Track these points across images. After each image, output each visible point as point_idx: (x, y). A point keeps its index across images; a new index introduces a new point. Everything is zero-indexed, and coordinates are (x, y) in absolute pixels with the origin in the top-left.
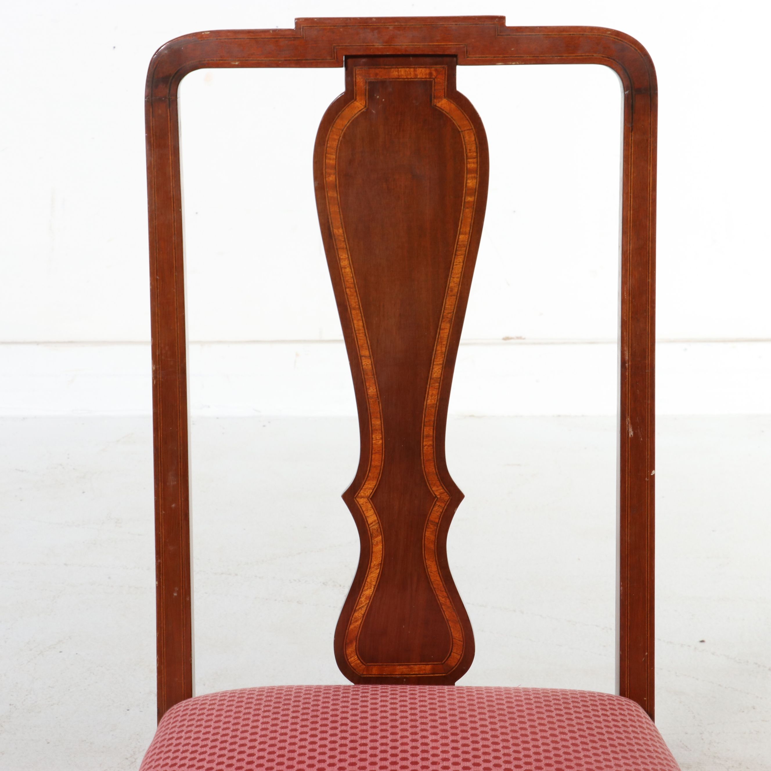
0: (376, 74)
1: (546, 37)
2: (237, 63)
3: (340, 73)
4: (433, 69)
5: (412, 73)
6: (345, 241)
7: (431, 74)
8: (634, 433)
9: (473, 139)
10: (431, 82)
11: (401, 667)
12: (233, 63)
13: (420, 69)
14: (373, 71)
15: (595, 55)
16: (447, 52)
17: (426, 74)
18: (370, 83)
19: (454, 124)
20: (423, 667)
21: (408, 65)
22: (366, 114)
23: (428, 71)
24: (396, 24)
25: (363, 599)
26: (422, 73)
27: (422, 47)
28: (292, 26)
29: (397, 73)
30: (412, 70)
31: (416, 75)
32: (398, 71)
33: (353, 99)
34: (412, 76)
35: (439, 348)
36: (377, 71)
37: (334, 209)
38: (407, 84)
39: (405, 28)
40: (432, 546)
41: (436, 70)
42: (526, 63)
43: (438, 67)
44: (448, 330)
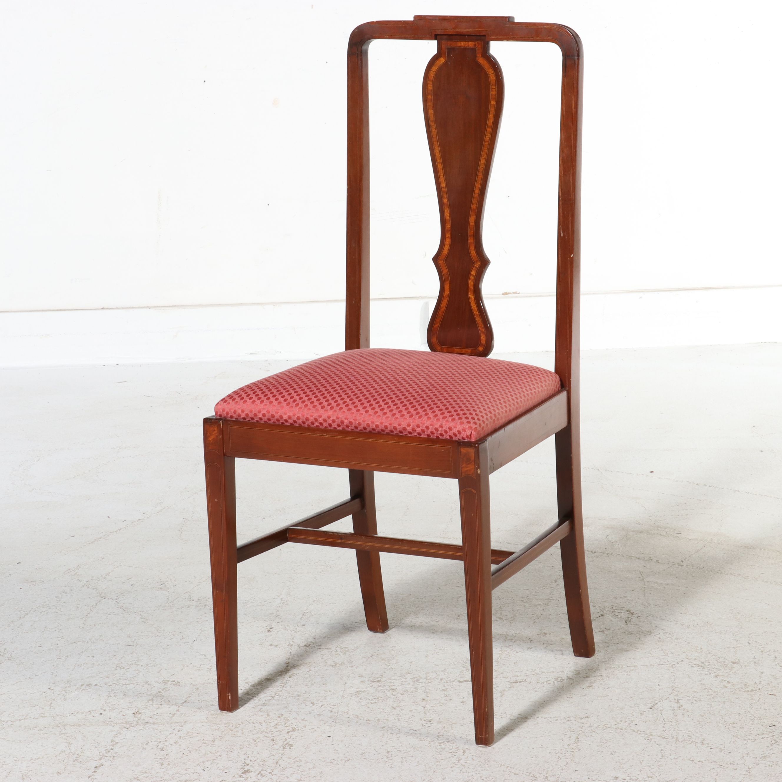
0: (451, 44)
1: (526, 28)
2: (387, 37)
3: (434, 43)
4: (476, 42)
5: (467, 44)
6: (435, 128)
7: (475, 45)
8: (563, 234)
9: (494, 79)
10: (475, 49)
11: (457, 349)
12: (386, 37)
13: (471, 42)
14: (449, 42)
15: (549, 38)
16: (482, 34)
17: (473, 45)
18: (448, 49)
19: (485, 71)
20: (467, 350)
21: (465, 40)
22: (445, 64)
23: (474, 44)
24: (458, 19)
25: (440, 313)
26: (471, 44)
27: (470, 31)
28: (412, 19)
29: (460, 44)
30: (467, 42)
31: (469, 45)
32: (461, 43)
33: (440, 56)
34: (467, 46)
35: (477, 185)
36: (451, 42)
37: (431, 111)
38: (465, 49)
39: (462, 21)
40: (472, 288)
41: (478, 43)
42: (517, 41)
43: (479, 42)
44: (481, 176)
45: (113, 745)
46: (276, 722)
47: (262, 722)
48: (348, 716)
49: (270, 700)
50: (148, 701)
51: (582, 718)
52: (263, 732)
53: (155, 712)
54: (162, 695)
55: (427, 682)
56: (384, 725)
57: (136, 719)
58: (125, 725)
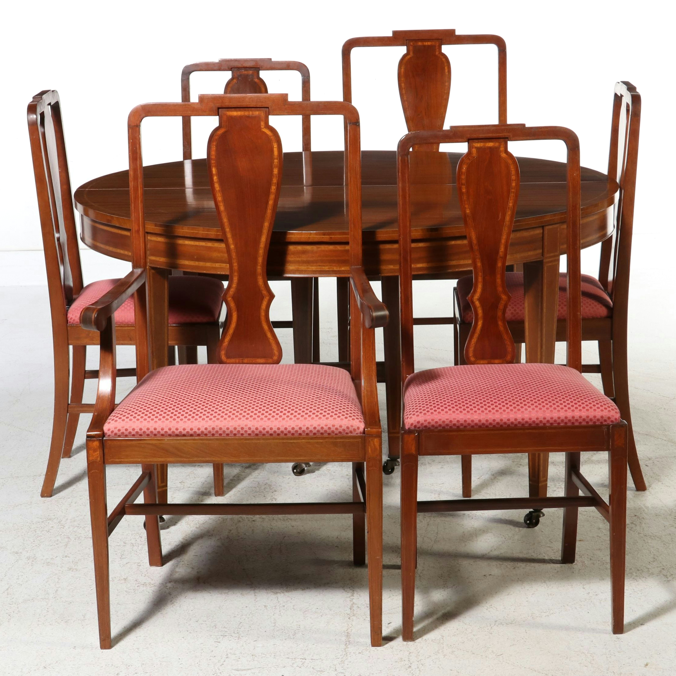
38: (247, 75)
45: (172, 499)
46: (264, 487)
47: (256, 487)
48: (305, 484)
49: (258, 475)
50: (187, 476)
51: (440, 484)
52: (258, 492)
53: (193, 482)
54: (194, 473)
55: (347, 466)
56: (327, 489)
57: (182, 485)
58: (176, 488)
